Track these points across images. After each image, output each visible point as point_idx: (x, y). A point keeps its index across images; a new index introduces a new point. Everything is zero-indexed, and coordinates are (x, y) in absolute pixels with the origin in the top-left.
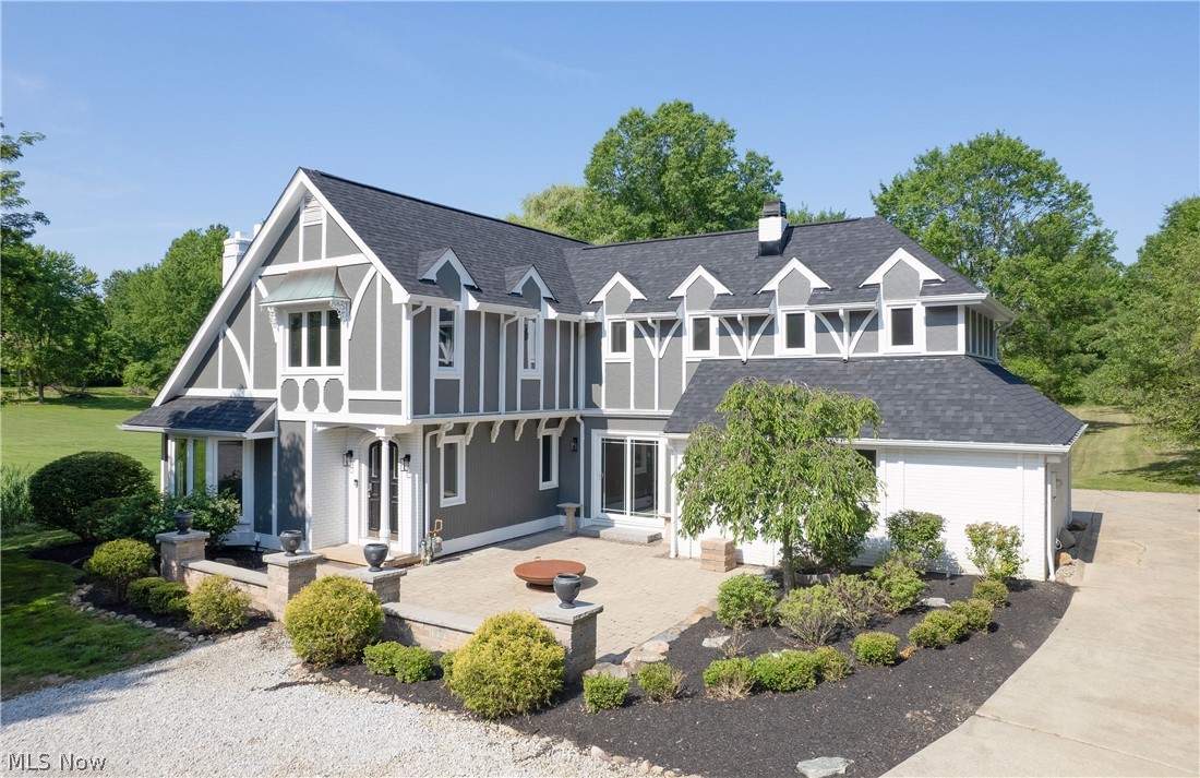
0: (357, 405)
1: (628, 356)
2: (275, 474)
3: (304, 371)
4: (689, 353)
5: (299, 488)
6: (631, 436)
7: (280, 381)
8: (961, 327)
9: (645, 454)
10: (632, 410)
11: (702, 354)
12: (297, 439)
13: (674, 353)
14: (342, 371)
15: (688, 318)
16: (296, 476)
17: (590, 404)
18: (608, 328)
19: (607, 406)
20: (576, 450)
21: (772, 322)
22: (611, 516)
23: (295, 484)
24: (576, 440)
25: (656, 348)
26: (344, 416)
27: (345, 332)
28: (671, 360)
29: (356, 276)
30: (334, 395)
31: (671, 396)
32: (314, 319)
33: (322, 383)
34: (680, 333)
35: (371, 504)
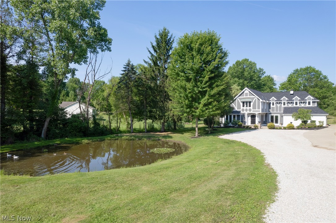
0: (253, 111)
1: (275, 106)
2: (240, 118)
3: (243, 108)
4: (283, 106)
6: (275, 115)
7: (241, 109)
8: (316, 103)
9: (277, 117)
10: (275, 112)
11: (284, 106)
14: (251, 108)
15: (283, 102)
17: (269, 111)
18: (272, 103)
20: (267, 117)
21: (294, 103)
23: (243, 119)
24: (267, 115)
25: (278, 105)
26: (252, 112)
27: (252, 104)
28: (280, 107)
29: (253, 98)
30: (250, 110)
31: (280, 110)
32: (247, 102)
33: (248, 109)
34: (282, 103)
35: (251, 121)
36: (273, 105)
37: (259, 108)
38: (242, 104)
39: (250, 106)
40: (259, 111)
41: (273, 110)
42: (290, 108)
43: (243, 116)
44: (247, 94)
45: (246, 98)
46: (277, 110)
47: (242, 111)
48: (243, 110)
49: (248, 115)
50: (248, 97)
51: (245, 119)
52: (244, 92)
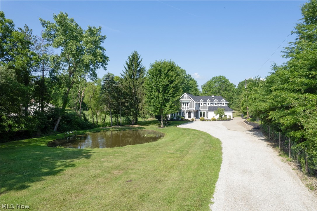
0: (190, 109)
1: (203, 105)
2: (181, 114)
3: (183, 107)
4: (208, 105)
6: (202, 112)
8: (227, 104)
9: (204, 113)
11: (209, 106)
13: (206, 106)
15: (208, 103)
17: (199, 109)
20: (198, 113)
21: (214, 103)
25: (205, 105)
26: (189, 110)
27: (189, 104)
29: (190, 100)
30: (188, 108)
31: (206, 109)
32: (185, 103)
35: (188, 116)
36: (202, 104)
37: (193, 107)
39: (188, 106)
40: (194, 109)
41: (202, 108)
42: (212, 107)
43: (183, 112)
44: (185, 98)
45: (185, 100)
46: (204, 109)
48: (183, 108)
49: (187, 111)
50: (187, 99)
51: (184, 115)
52: (184, 96)
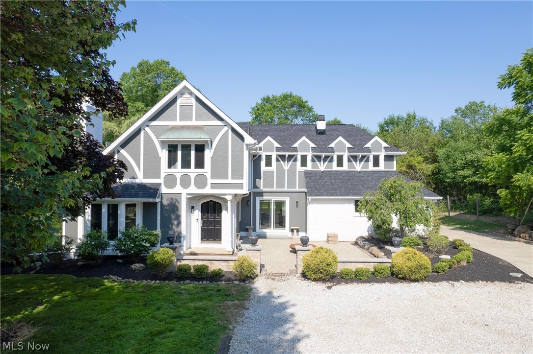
0: (214, 186)
1: (273, 168)
2: (159, 218)
4: (299, 168)
5: (176, 223)
6: (273, 199)
7: (163, 175)
8: (395, 162)
9: (280, 205)
10: (275, 189)
11: (304, 169)
12: (174, 201)
13: (293, 168)
14: (207, 171)
15: (299, 155)
16: (173, 217)
17: (256, 186)
18: (264, 157)
19: (264, 187)
20: (249, 205)
21: (332, 158)
22: (264, 230)
23: (173, 222)
24: (249, 202)
25: (286, 166)
26: (208, 190)
27: (208, 154)
28: (292, 170)
29: (215, 130)
30: (201, 181)
31: (292, 183)
32: (186, 148)
33: (193, 176)
34: (295, 160)
35: (203, 229)
36: (269, 163)
37: (238, 174)
38: (164, 155)
39: (200, 164)
40: (240, 186)
41: (269, 184)
42: (324, 175)
45: (183, 128)
46: (280, 183)
47: (167, 186)
48: (171, 181)
49: (193, 199)
50: (194, 123)
51: (179, 224)
52: (174, 101)
